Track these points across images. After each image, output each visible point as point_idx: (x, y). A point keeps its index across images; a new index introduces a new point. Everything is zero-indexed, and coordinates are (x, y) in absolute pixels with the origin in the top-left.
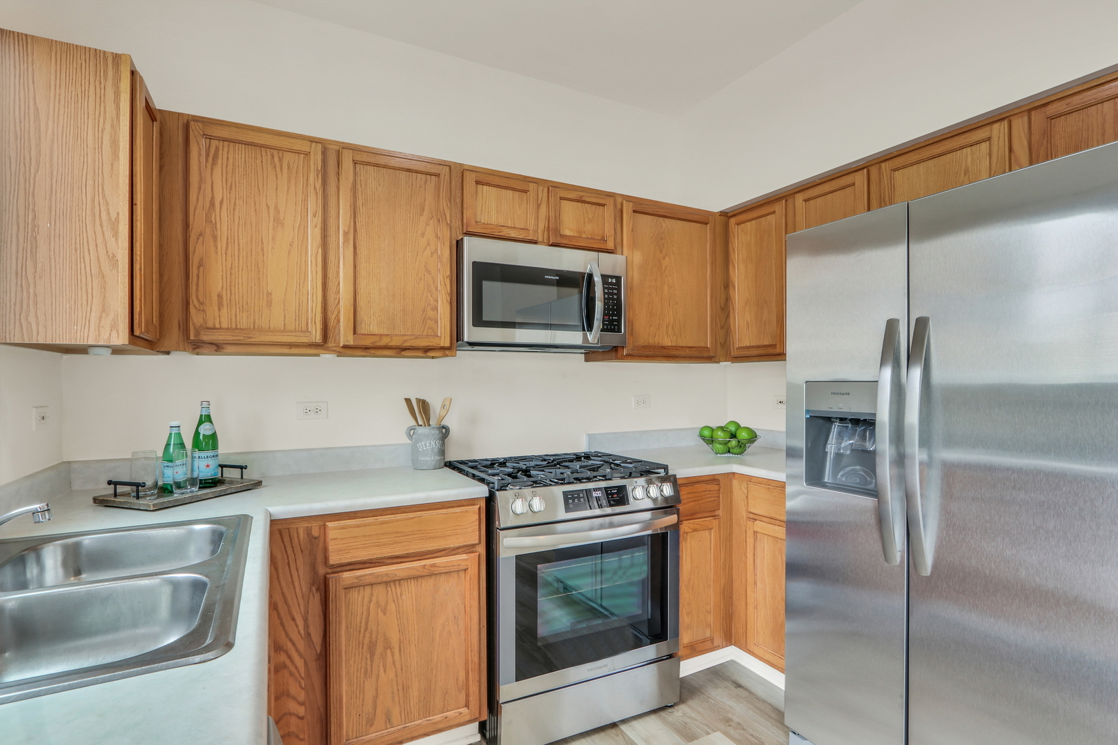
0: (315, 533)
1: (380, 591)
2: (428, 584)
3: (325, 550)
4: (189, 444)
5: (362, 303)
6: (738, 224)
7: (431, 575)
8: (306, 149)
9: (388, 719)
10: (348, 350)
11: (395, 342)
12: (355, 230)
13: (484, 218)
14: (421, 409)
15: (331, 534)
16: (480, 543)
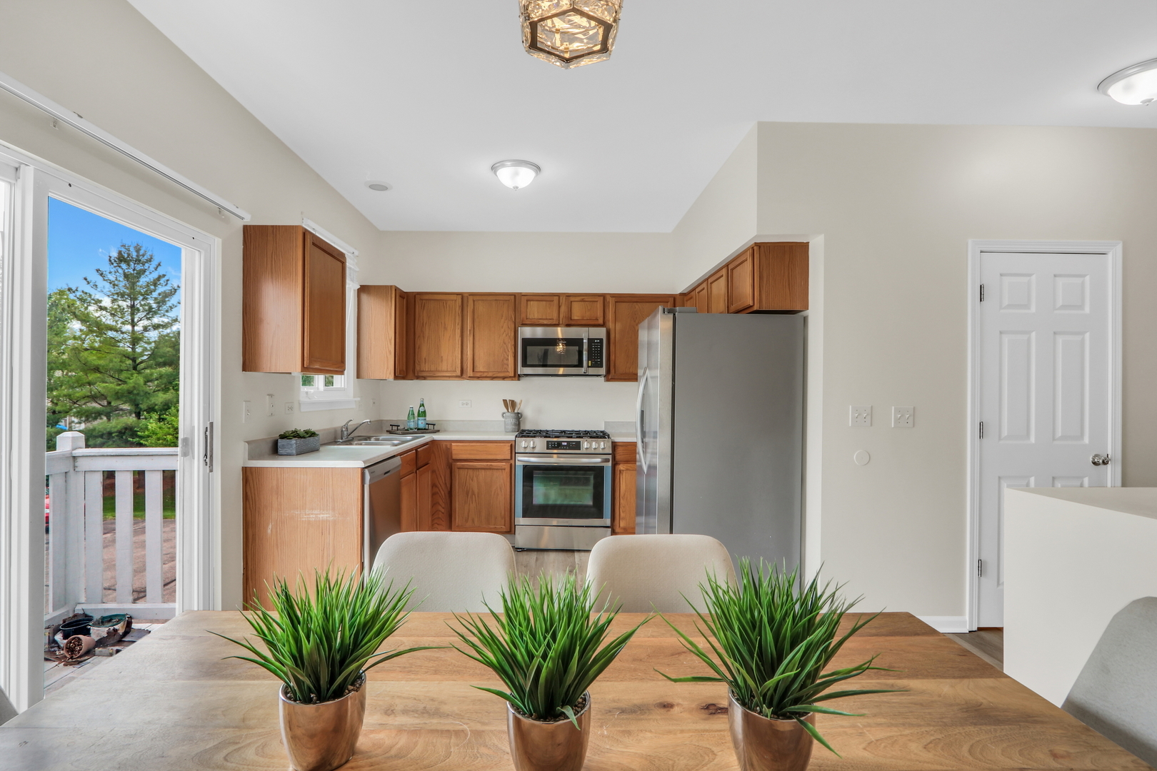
0: (449, 447)
1: (470, 471)
2: (489, 472)
3: (452, 453)
4: (416, 414)
5: (476, 359)
6: (687, 301)
7: (490, 469)
8: (455, 298)
9: (473, 521)
10: (471, 378)
11: (490, 374)
12: (474, 328)
13: (531, 316)
14: (510, 405)
15: (453, 448)
16: (511, 458)
